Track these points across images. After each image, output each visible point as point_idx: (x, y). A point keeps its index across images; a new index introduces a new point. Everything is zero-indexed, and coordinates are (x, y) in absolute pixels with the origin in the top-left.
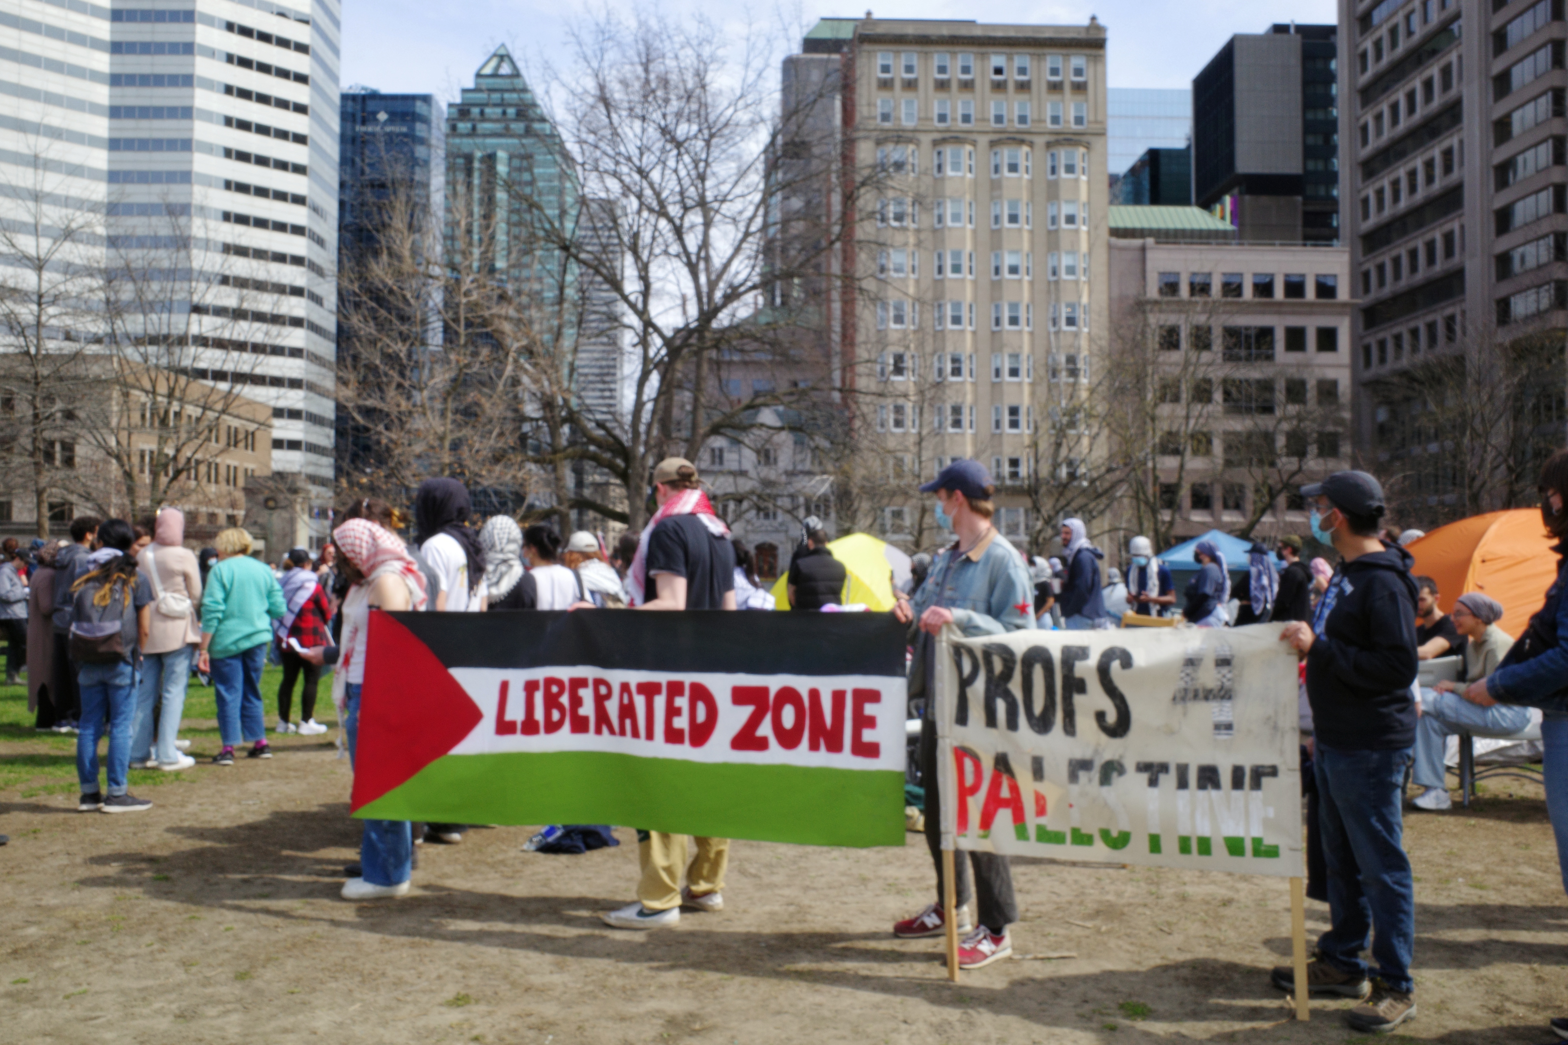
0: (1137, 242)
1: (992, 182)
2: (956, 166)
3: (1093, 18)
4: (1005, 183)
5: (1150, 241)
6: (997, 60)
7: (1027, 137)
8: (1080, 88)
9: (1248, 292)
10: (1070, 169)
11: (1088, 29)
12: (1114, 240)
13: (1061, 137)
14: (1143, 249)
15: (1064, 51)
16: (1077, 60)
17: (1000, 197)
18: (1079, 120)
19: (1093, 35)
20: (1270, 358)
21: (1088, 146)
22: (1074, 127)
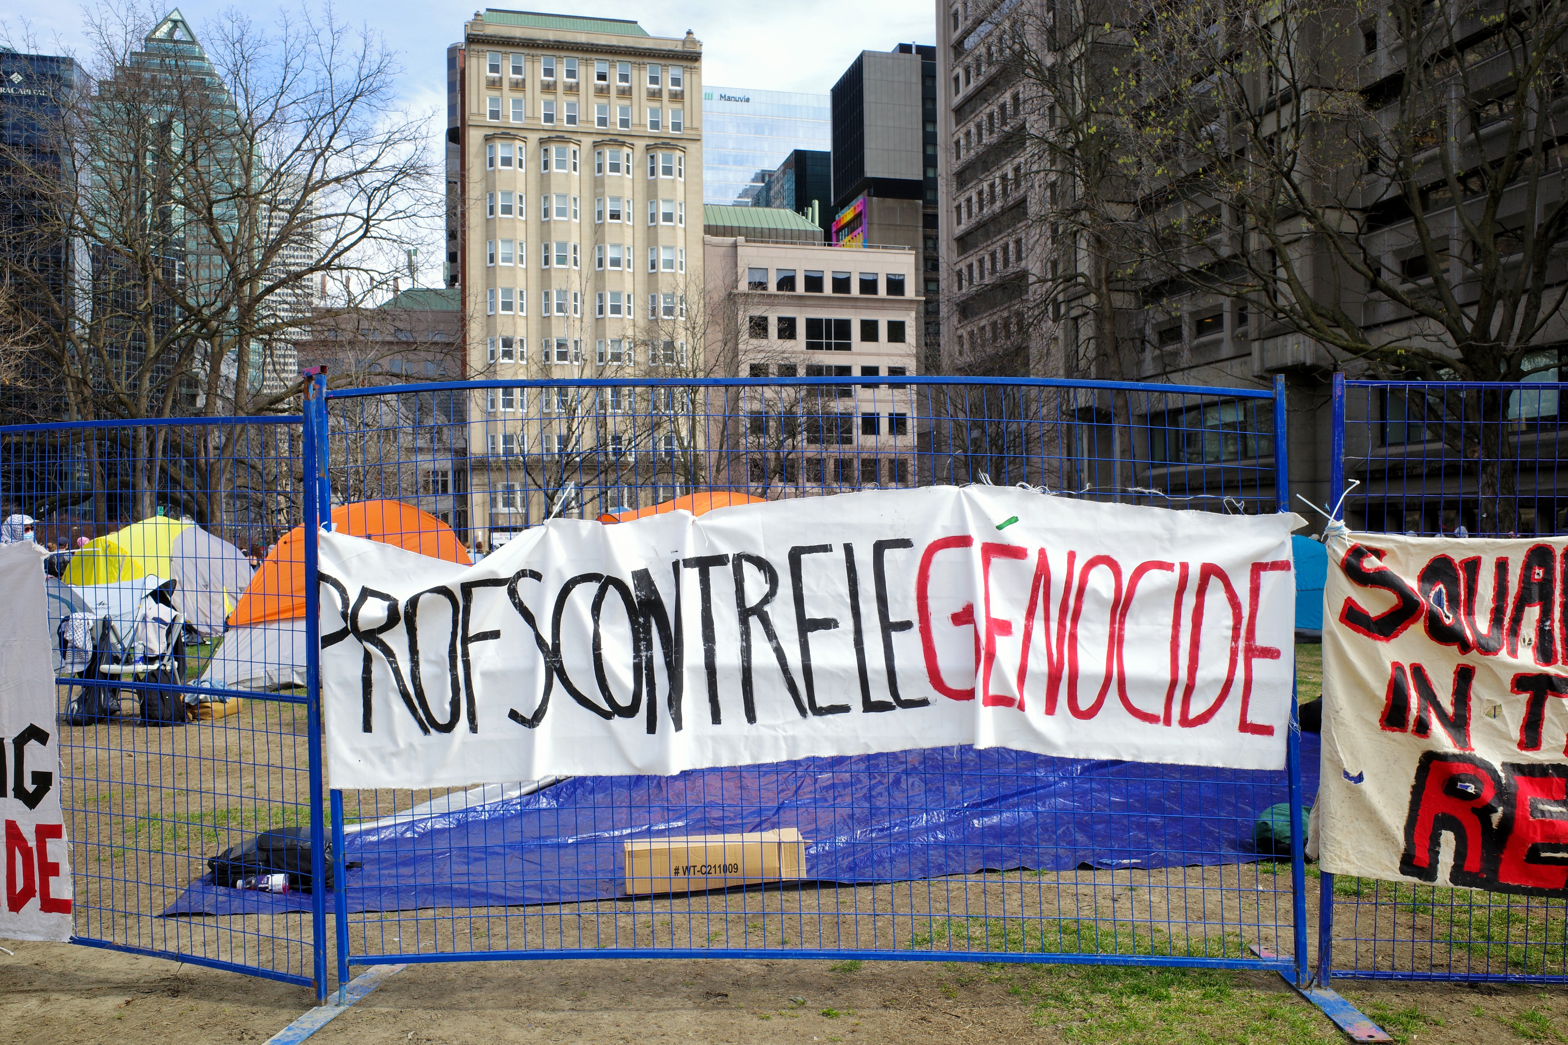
0: (730, 240)
1: (596, 178)
2: (561, 164)
3: (689, 33)
4: (606, 181)
5: (741, 239)
6: (598, 67)
7: (629, 140)
8: (677, 97)
9: (828, 288)
10: (668, 171)
11: (684, 42)
12: (708, 237)
13: (660, 141)
14: (735, 246)
15: (663, 62)
16: (674, 71)
17: (603, 194)
18: (676, 126)
19: (689, 48)
20: (847, 347)
21: (684, 150)
22: (671, 132)
